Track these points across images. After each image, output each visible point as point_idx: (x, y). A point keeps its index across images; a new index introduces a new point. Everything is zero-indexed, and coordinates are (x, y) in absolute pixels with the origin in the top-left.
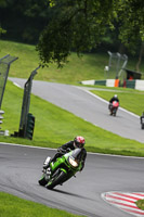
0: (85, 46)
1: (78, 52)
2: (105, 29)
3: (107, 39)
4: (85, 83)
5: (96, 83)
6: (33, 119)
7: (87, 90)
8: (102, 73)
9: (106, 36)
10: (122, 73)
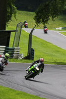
5: (62, 28)
6: (34, 51)
7: (58, 32)
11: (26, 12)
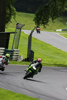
11: (25, 14)
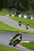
0: (7, 7)
1: (5, 8)
2: (11, 3)
3: (12, 5)
4: (7, 15)
5: (9, 15)
7: (7, 17)
8: (11, 13)
9: (12, 4)
10: (15, 13)
